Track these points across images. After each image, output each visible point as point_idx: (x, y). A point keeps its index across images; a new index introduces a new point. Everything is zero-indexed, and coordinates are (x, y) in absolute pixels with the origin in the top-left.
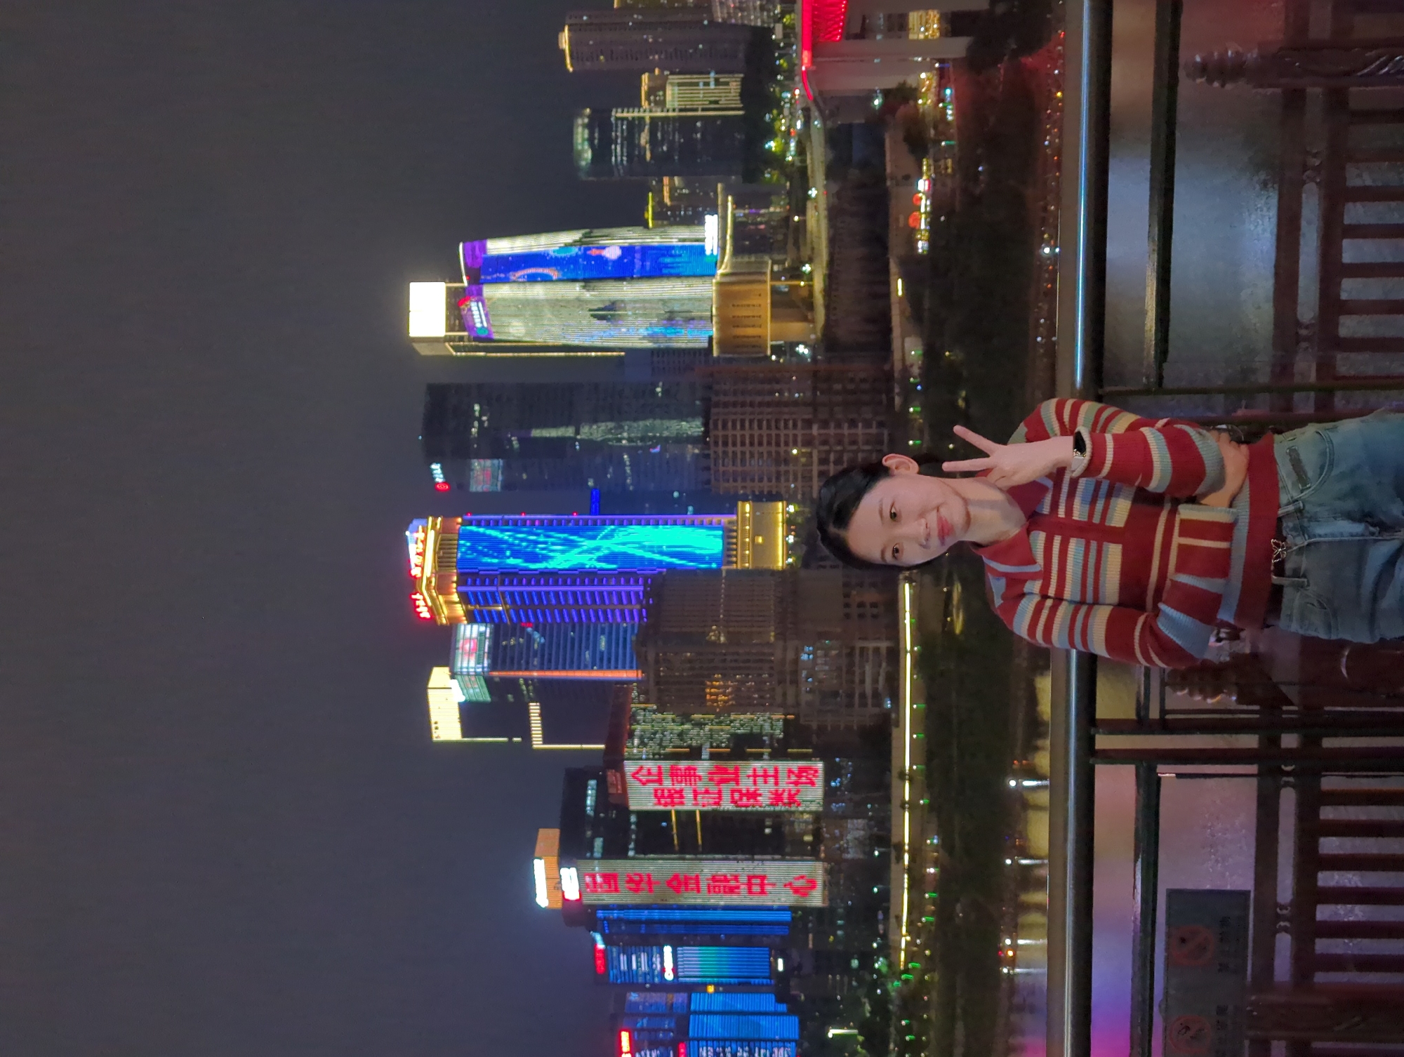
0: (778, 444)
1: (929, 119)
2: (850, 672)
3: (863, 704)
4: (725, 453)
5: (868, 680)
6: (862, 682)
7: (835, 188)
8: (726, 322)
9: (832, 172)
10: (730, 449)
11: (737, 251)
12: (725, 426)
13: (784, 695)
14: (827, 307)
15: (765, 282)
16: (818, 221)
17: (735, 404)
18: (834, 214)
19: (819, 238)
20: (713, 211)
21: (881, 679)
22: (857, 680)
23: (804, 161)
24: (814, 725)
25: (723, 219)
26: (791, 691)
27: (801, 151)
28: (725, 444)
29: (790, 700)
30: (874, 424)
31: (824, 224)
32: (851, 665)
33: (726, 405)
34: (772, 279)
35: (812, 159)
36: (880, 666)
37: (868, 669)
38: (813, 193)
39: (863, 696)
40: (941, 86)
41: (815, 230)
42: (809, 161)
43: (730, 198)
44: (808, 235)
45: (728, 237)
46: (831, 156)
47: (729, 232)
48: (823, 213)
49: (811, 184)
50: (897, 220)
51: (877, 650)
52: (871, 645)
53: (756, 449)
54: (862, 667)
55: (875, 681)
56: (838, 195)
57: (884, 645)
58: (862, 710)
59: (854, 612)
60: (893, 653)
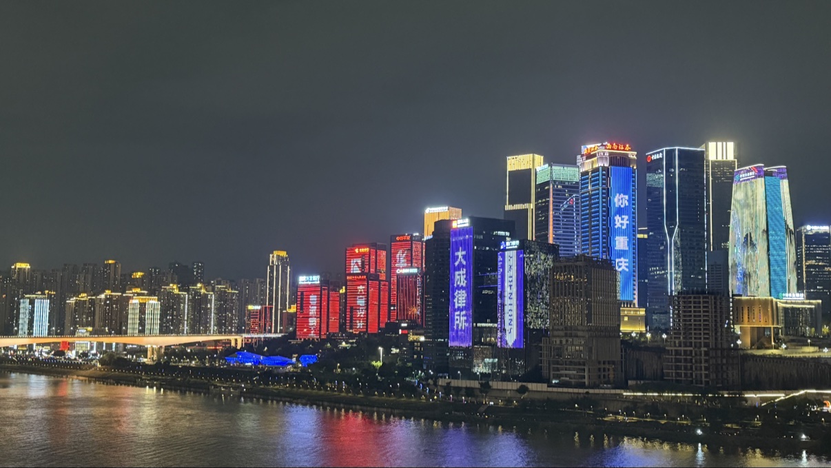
0: (695, 329)
2: (571, 363)
3: (555, 370)
4: (690, 302)
5: (567, 372)
6: (566, 370)
8: (751, 304)
10: (692, 305)
11: (786, 309)
12: (704, 302)
13: (558, 330)
14: (763, 357)
15: (773, 324)
16: (809, 353)
17: (715, 307)
19: (799, 353)
21: (568, 379)
22: (567, 367)
24: (542, 345)
26: (562, 333)
28: (695, 303)
29: (556, 333)
30: (708, 380)
31: (810, 356)
32: (575, 364)
33: (715, 303)
34: (775, 328)
36: (574, 378)
39: (558, 370)
41: (803, 351)
44: (799, 348)
47: (795, 306)
48: (816, 356)
52: (586, 374)
53: (693, 318)
54: (574, 369)
55: (566, 376)
57: (586, 381)
58: (551, 369)
59: (602, 366)
60: (582, 386)
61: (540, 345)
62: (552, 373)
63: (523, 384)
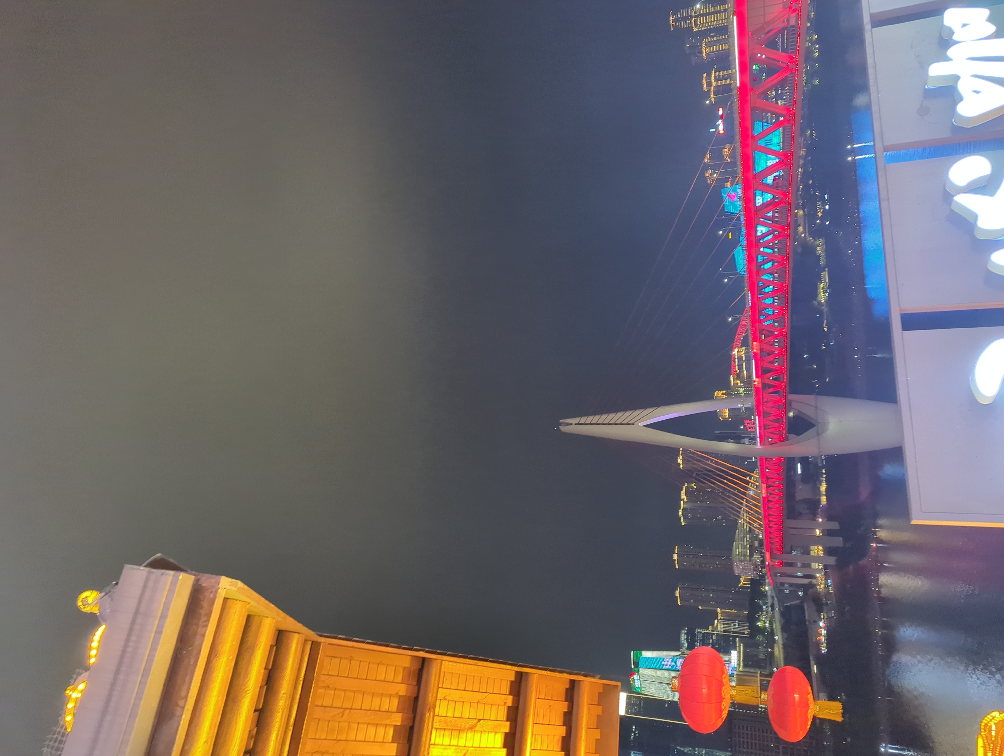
1: (822, 594)
7: (786, 635)
9: (784, 629)
11: (745, 666)
15: (757, 677)
16: (779, 652)
18: (785, 647)
19: (780, 659)
20: (735, 649)
23: (772, 627)
25: (739, 652)
27: (771, 623)
31: (782, 651)
34: (760, 676)
35: (776, 626)
38: (776, 638)
40: (826, 579)
41: (778, 656)
42: (774, 627)
43: (742, 644)
44: (775, 658)
45: (741, 661)
46: (783, 621)
47: (742, 658)
48: (781, 646)
49: (776, 634)
50: (812, 639)
56: (787, 639)
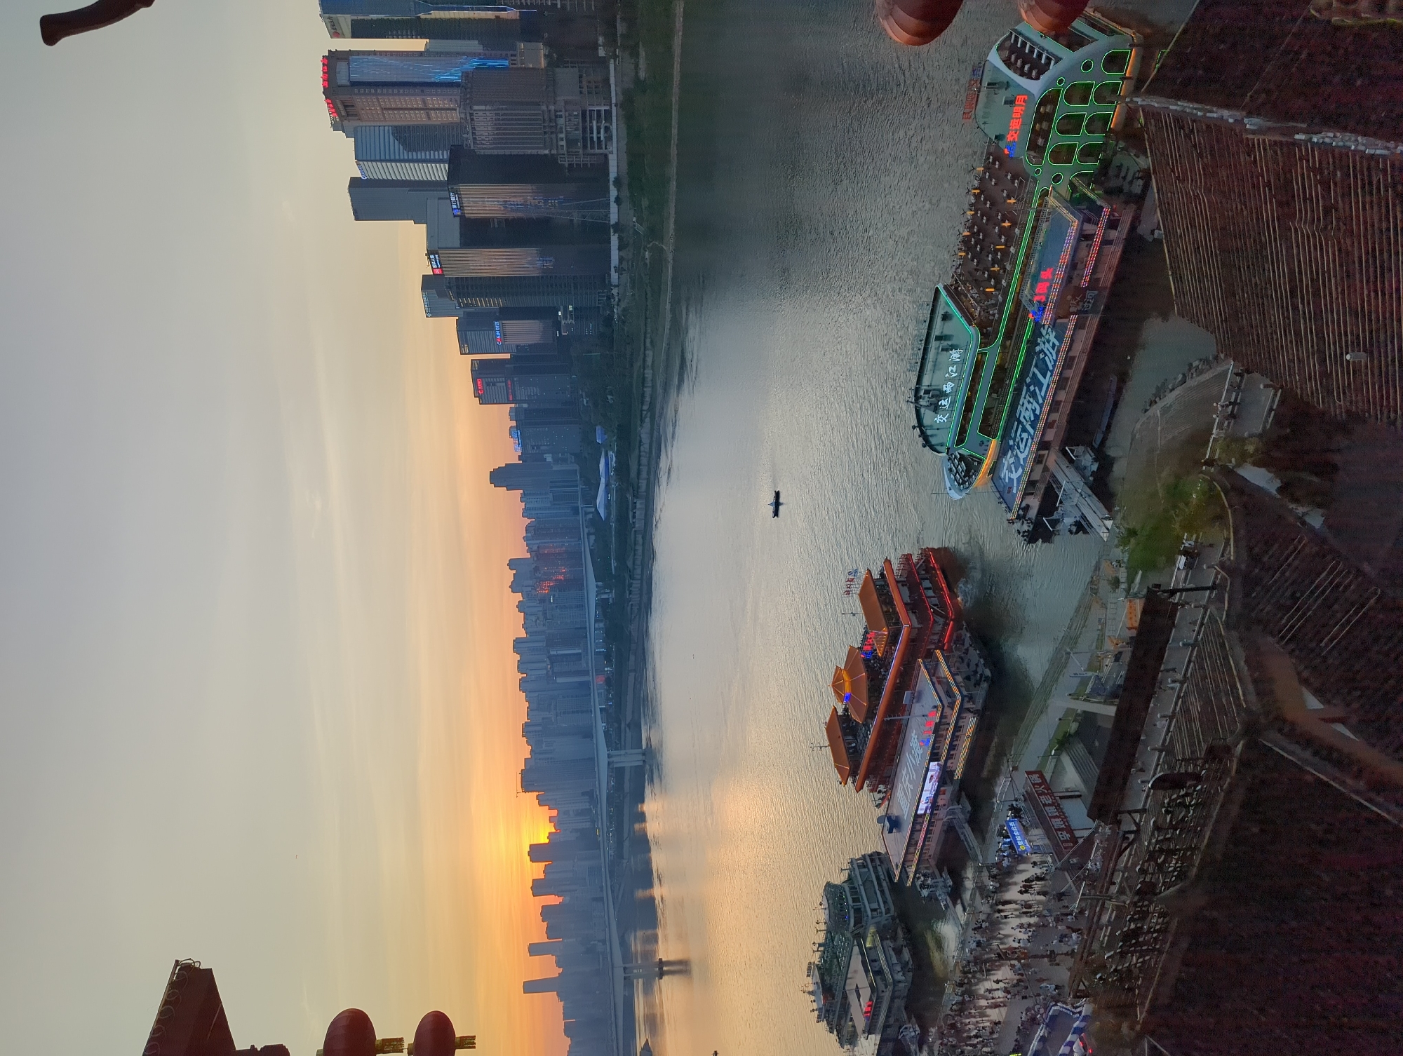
2: (584, 127)
3: (592, 148)
5: (594, 131)
6: (592, 132)
21: (602, 131)
22: (588, 131)
24: (566, 164)
32: (585, 122)
36: (600, 122)
37: (595, 123)
51: (599, 111)
52: (596, 109)
54: (591, 122)
55: (599, 132)
57: (603, 108)
58: (592, 151)
59: (585, 90)
60: (608, 114)
61: (567, 165)
62: (597, 151)
63: (611, 182)
